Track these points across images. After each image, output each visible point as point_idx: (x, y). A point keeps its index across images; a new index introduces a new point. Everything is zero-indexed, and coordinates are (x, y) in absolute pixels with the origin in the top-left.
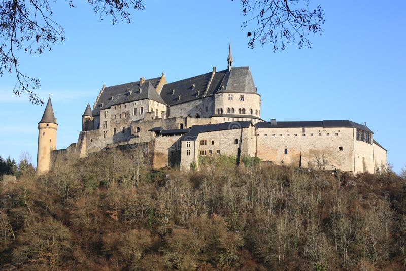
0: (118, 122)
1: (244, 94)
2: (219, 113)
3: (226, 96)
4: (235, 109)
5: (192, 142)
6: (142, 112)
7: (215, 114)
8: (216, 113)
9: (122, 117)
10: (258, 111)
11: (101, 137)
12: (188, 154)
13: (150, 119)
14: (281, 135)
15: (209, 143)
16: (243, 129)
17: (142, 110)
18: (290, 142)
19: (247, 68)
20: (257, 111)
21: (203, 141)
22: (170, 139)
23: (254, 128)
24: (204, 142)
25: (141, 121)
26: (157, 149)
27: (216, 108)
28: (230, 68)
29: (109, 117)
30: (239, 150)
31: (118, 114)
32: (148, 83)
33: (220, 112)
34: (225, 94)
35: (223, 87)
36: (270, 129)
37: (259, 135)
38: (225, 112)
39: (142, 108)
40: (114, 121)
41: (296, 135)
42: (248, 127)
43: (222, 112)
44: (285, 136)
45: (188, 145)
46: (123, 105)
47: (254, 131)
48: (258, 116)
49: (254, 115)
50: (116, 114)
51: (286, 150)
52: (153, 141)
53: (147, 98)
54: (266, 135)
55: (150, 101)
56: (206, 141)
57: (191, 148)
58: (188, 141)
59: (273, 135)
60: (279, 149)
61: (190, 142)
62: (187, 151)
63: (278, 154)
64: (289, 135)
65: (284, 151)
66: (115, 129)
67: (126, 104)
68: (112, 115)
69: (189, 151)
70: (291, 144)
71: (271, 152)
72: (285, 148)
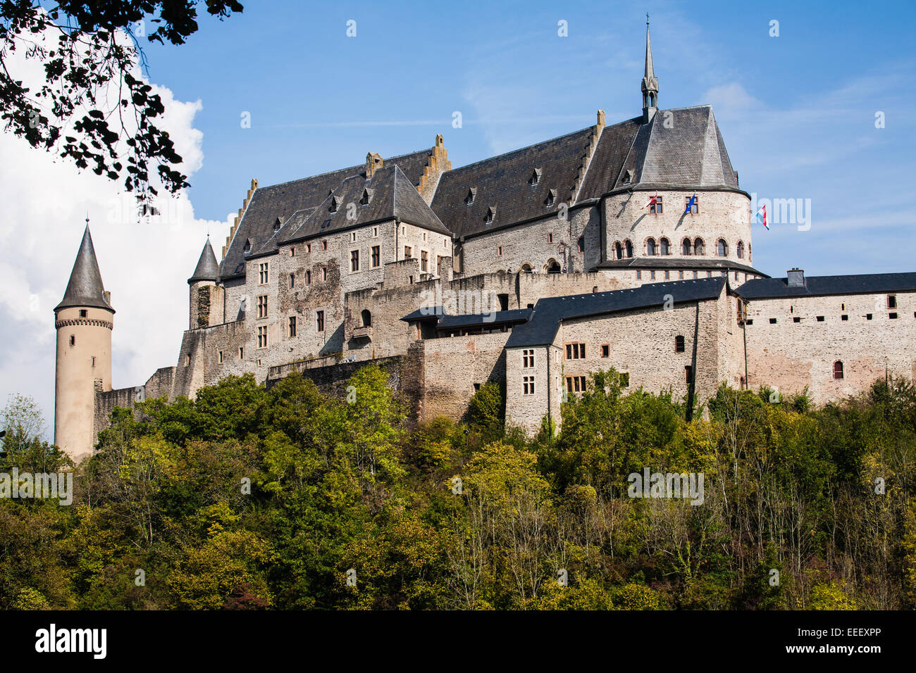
0: (301, 297)
1: (698, 194)
2: (620, 256)
3: (641, 200)
4: (672, 242)
5: (539, 353)
6: (376, 263)
7: (609, 259)
8: (612, 256)
9: (313, 280)
10: (746, 247)
11: (252, 346)
12: (529, 388)
13: (402, 283)
14: (821, 319)
15: (593, 353)
16: (701, 305)
17: (376, 255)
18: (852, 340)
19: (706, 111)
20: (740, 243)
21: (576, 346)
22: (471, 344)
23: (734, 300)
24: (577, 351)
25: (374, 292)
26: (432, 376)
27: (611, 240)
28: (652, 112)
29: (273, 281)
30: (690, 372)
31: (301, 270)
32: (392, 170)
33: (625, 252)
34: (637, 196)
35: (631, 173)
36: (788, 303)
37: (750, 322)
38: (640, 252)
39: (376, 248)
40: (293, 291)
41: (869, 317)
42: (716, 298)
43: (630, 254)
44: (833, 321)
45: (529, 362)
46: (316, 244)
47: (735, 309)
48: (745, 262)
49: (733, 257)
50: (293, 270)
51: (839, 365)
52: (416, 353)
53: (391, 219)
54: (773, 321)
55: (402, 225)
56: (583, 346)
57: (538, 371)
58: (528, 350)
59: (797, 320)
60: (816, 363)
61: (532, 352)
62: (526, 379)
63: (813, 378)
64: (845, 318)
65: (831, 368)
66: (293, 319)
67: (326, 238)
68: (281, 275)
69: (532, 378)
70: (855, 345)
71: (793, 375)
72: (834, 360)
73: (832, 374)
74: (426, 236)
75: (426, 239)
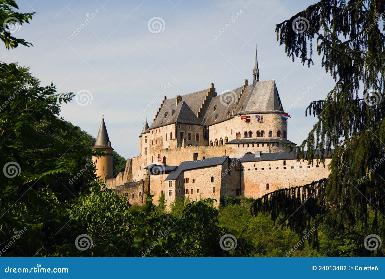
0: (155, 149)
1: (263, 115)
2: (238, 137)
4: (253, 132)
5: (173, 182)
6: (171, 139)
8: (236, 137)
9: (157, 143)
10: (282, 133)
11: (143, 165)
12: (170, 194)
13: (174, 147)
14: (263, 169)
15: (190, 182)
16: (218, 167)
17: (171, 135)
18: (272, 176)
19: (272, 82)
20: (279, 132)
21: (186, 179)
22: (161, 177)
26: (152, 188)
27: (235, 132)
29: (148, 143)
30: (214, 189)
31: (154, 140)
32: (182, 103)
36: (253, 163)
37: (242, 170)
38: (242, 136)
40: (153, 146)
41: (278, 168)
43: (240, 137)
44: (267, 169)
45: (170, 185)
46: (158, 130)
48: (281, 138)
49: (275, 137)
51: (268, 185)
52: (147, 180)
53: (175, 123)
54: (249, 169)
56: (188, 179)
57: (173, 188)
58: (170, 181)
59: (256, 169)
60: (261, 184)
61: (171, 182)
62: (169, 190)
63: (261, 189)
64: (270, 168)
65: (266, 186)
66: (153, 156)
67: (160, 128)
68: (150, 140)
69: (171, 190)
70: (273, 178)
71: (254, 188)
72: (267, 183)
73: (266, 188)
74: (191, 127)
75: (191, 129)
